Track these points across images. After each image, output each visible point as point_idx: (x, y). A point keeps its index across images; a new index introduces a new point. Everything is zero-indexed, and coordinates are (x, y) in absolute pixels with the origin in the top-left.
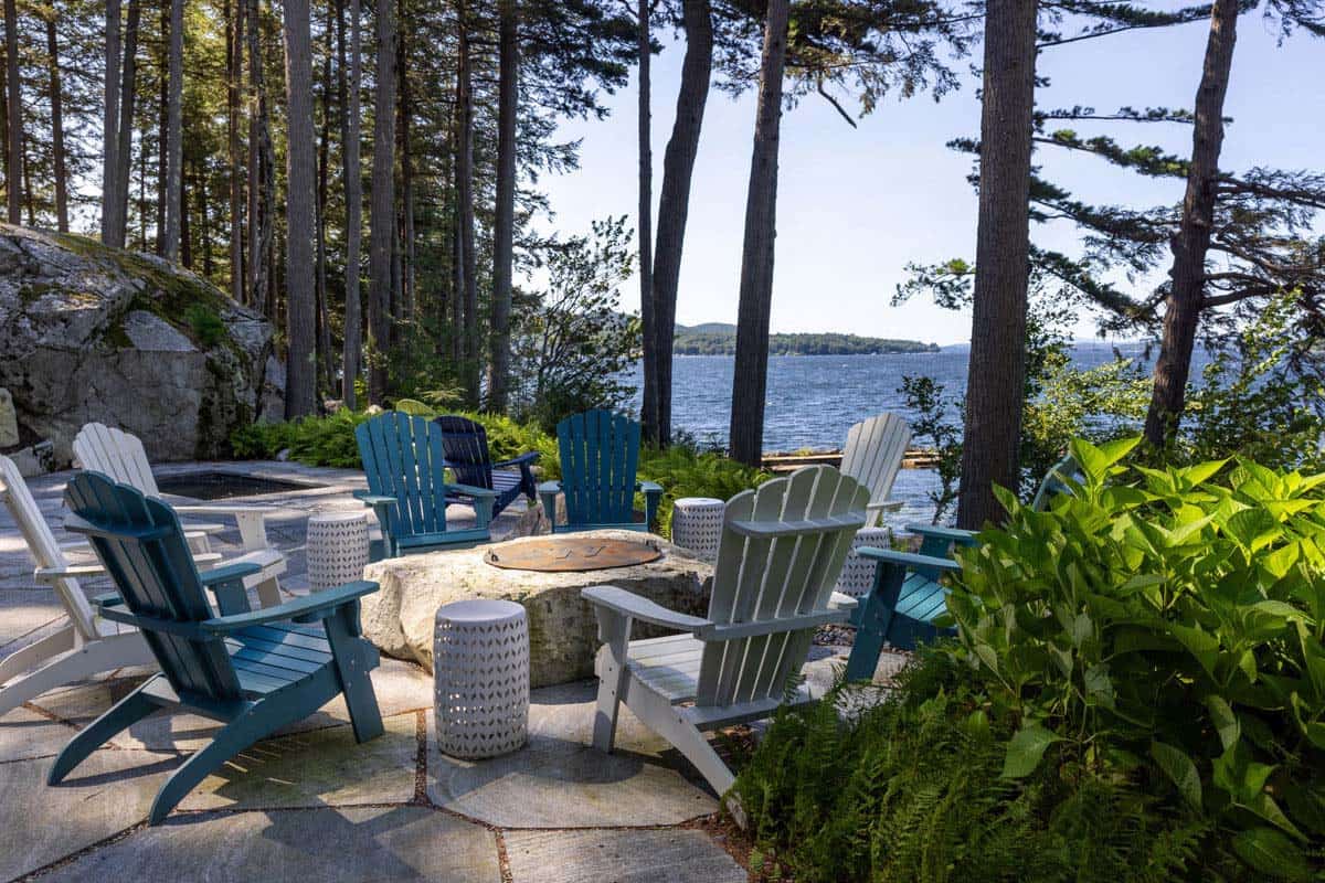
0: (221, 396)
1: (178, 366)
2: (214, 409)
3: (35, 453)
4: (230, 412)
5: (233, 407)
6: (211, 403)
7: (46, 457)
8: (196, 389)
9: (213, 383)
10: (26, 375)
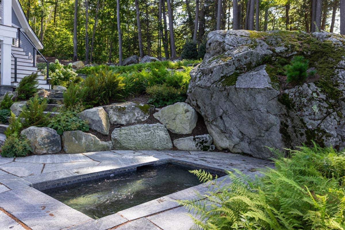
0: (292, 120)
1: (259, 98)
2: (290, 130)
3: (194, 139)
4: (302, 135)
5: (303, 131)
6: (287, 126)
7: (202, 143)
8: (275, 115)
9: (285, 111)
10: (196, 101)
